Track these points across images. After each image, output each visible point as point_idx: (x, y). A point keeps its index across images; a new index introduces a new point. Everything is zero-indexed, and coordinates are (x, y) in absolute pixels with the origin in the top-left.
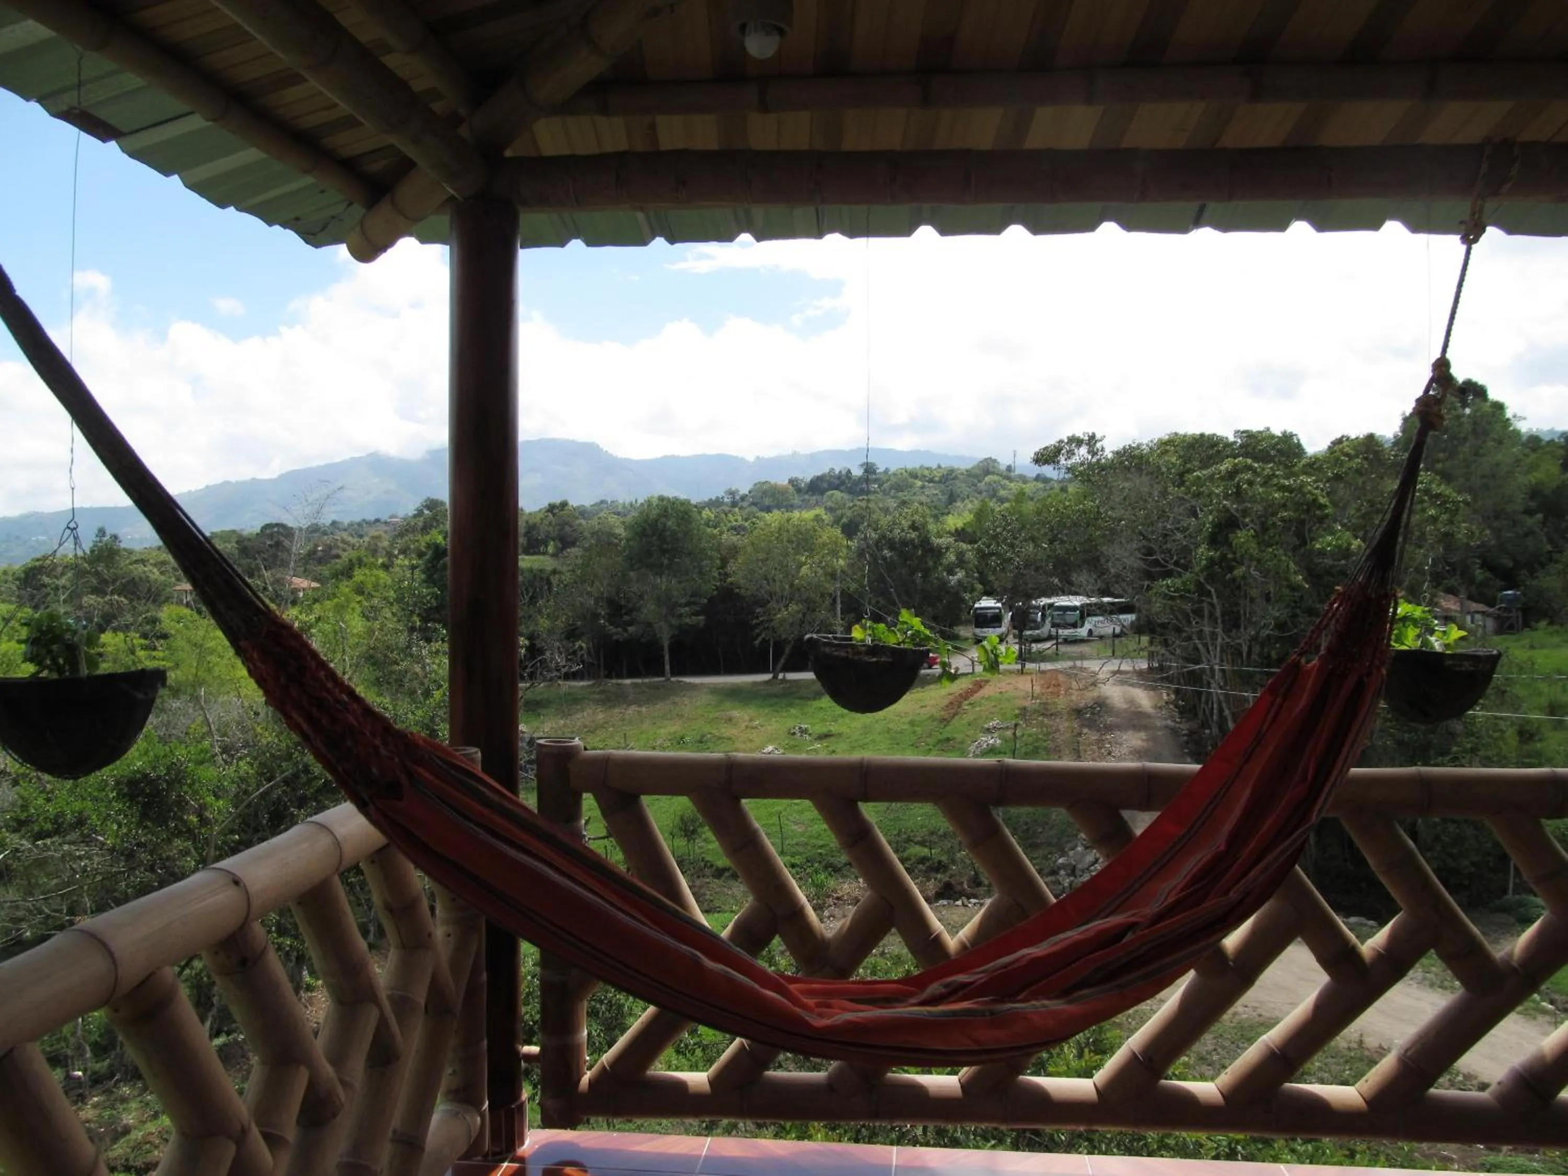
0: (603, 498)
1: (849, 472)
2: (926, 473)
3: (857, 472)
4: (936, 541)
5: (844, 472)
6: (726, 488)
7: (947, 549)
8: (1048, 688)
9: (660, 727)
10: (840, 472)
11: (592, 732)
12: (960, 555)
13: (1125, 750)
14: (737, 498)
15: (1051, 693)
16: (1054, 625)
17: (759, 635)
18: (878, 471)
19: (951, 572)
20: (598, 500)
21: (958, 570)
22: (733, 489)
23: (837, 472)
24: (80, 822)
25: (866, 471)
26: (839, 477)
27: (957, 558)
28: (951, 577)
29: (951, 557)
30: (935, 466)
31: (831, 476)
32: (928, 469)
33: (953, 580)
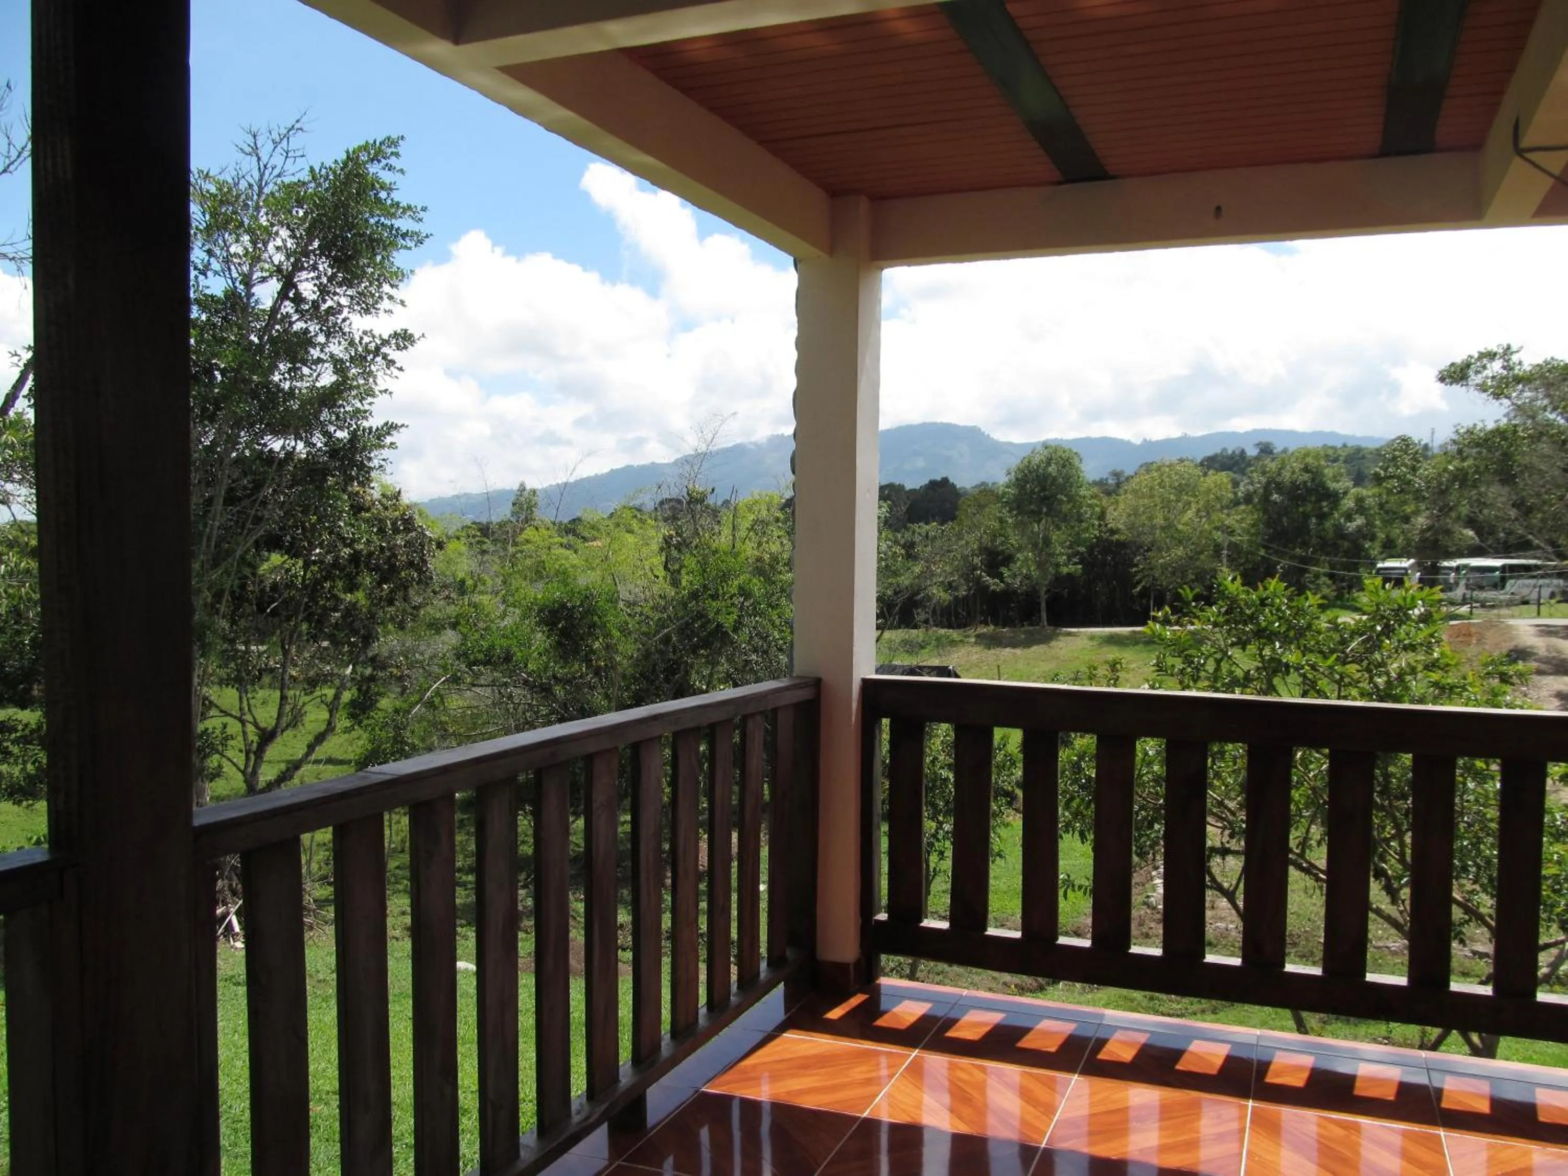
0: (983, 480)
1: (1243, 452)
2: (1330, 452)
3: (1252, 452)
4: (1332, 485)
5: (1237, 452)
6: (1111, 470)
7: (1345, 493)
8: (1457, 637)
9: (1034, 667)
10: (1234, 452)
11: (967, 670)
12: (1360, 500)
13: (1544, 693)
14: (1122, 479)
15: (1462, 642)
16: (1467, 587)
17: (1139, 582)
18: (1275, 451)
19: (1349, 517)
20: (978, 483)
21: (1357, 516)
22: (1118, 470)
23: (1230, 452)
24: (508, 658)
25: (1262, 451)
26: (1232, 457)
27: (1356, 505)
28: (1348, 524)
29: (1348, 503)
30: (1339, 445)
31: (1223, 457)
32: (1332, 448)
33: (1352, 526)
